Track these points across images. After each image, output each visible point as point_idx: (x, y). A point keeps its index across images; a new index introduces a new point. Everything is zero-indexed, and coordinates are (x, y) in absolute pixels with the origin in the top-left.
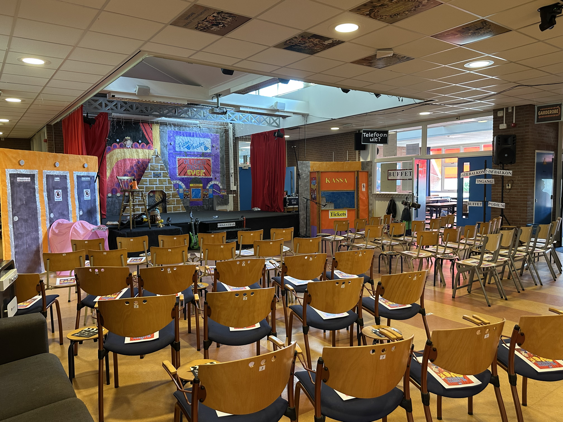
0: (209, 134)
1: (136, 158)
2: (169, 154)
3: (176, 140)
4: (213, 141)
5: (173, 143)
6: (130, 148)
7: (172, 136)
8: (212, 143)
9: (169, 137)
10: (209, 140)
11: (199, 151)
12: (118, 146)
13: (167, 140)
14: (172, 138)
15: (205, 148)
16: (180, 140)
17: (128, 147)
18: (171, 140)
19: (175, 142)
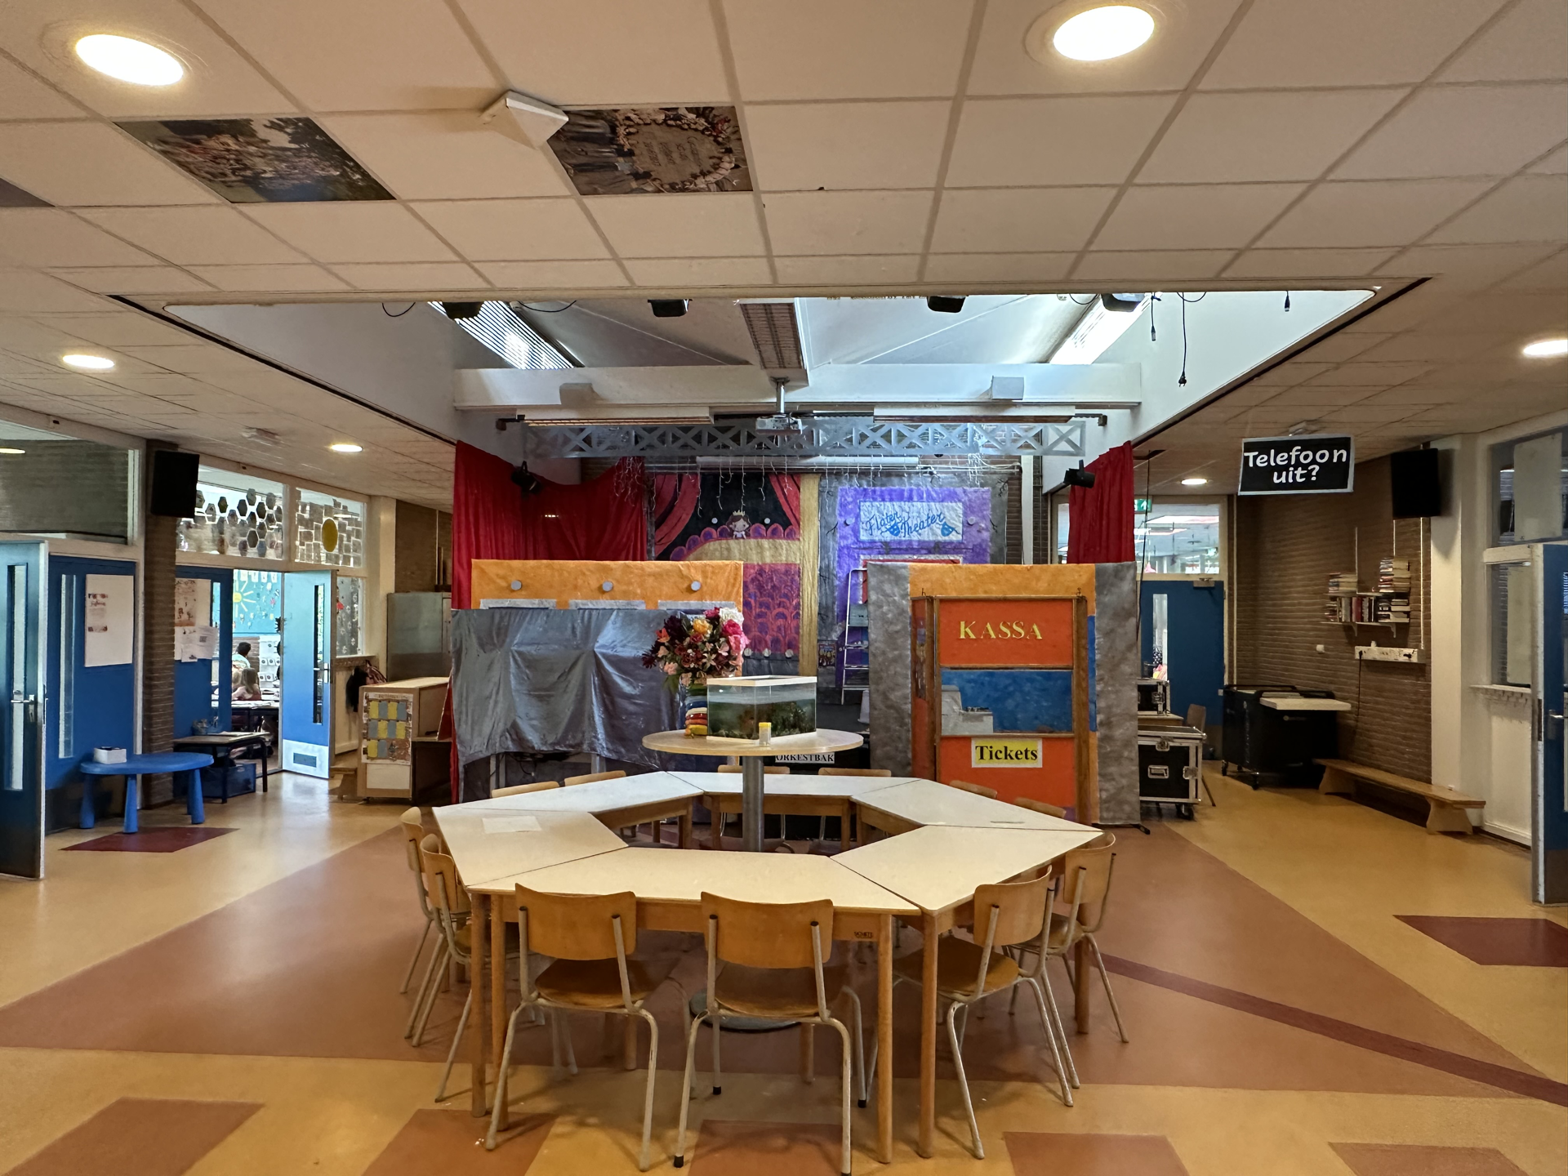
0: (959, 490)
1: (755, 563)
2: (841, 549)
3: (862, 513)
4: (969, 509)
5: (851, 521)
6: (743, 538)
7: (849, 503)
8: (965, 514)
9: (843, 506)
10: (960, 507)
11: (926, 539)
12: (715, 533)
13: (837, 512)
14: (850, 507)
15: (943, 529)
16: (874, 512)
17: (739, 535)
18: (848, 513)
19: (858, 516)
